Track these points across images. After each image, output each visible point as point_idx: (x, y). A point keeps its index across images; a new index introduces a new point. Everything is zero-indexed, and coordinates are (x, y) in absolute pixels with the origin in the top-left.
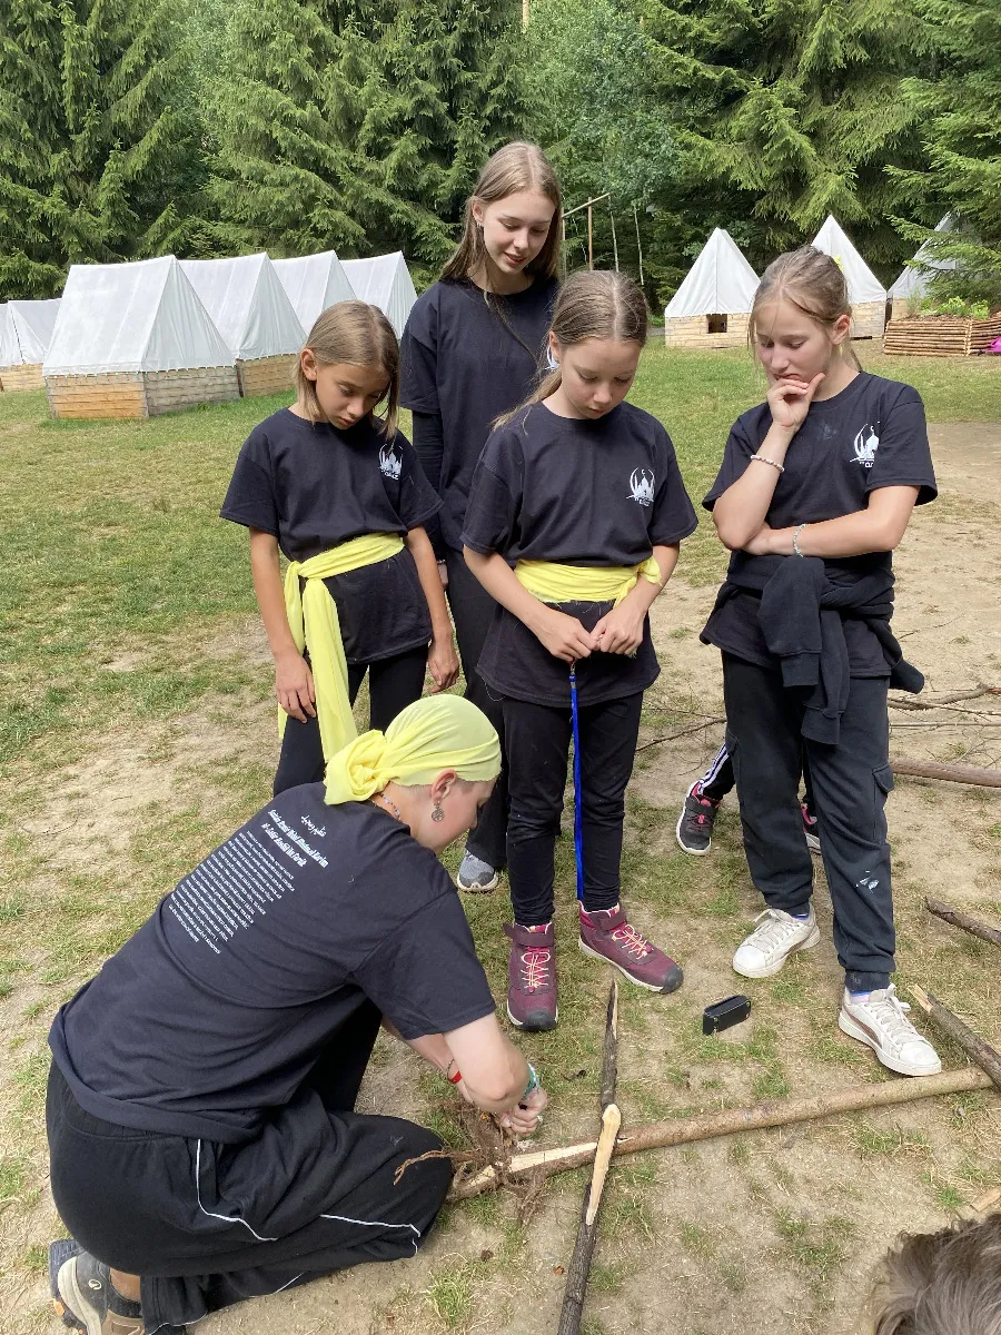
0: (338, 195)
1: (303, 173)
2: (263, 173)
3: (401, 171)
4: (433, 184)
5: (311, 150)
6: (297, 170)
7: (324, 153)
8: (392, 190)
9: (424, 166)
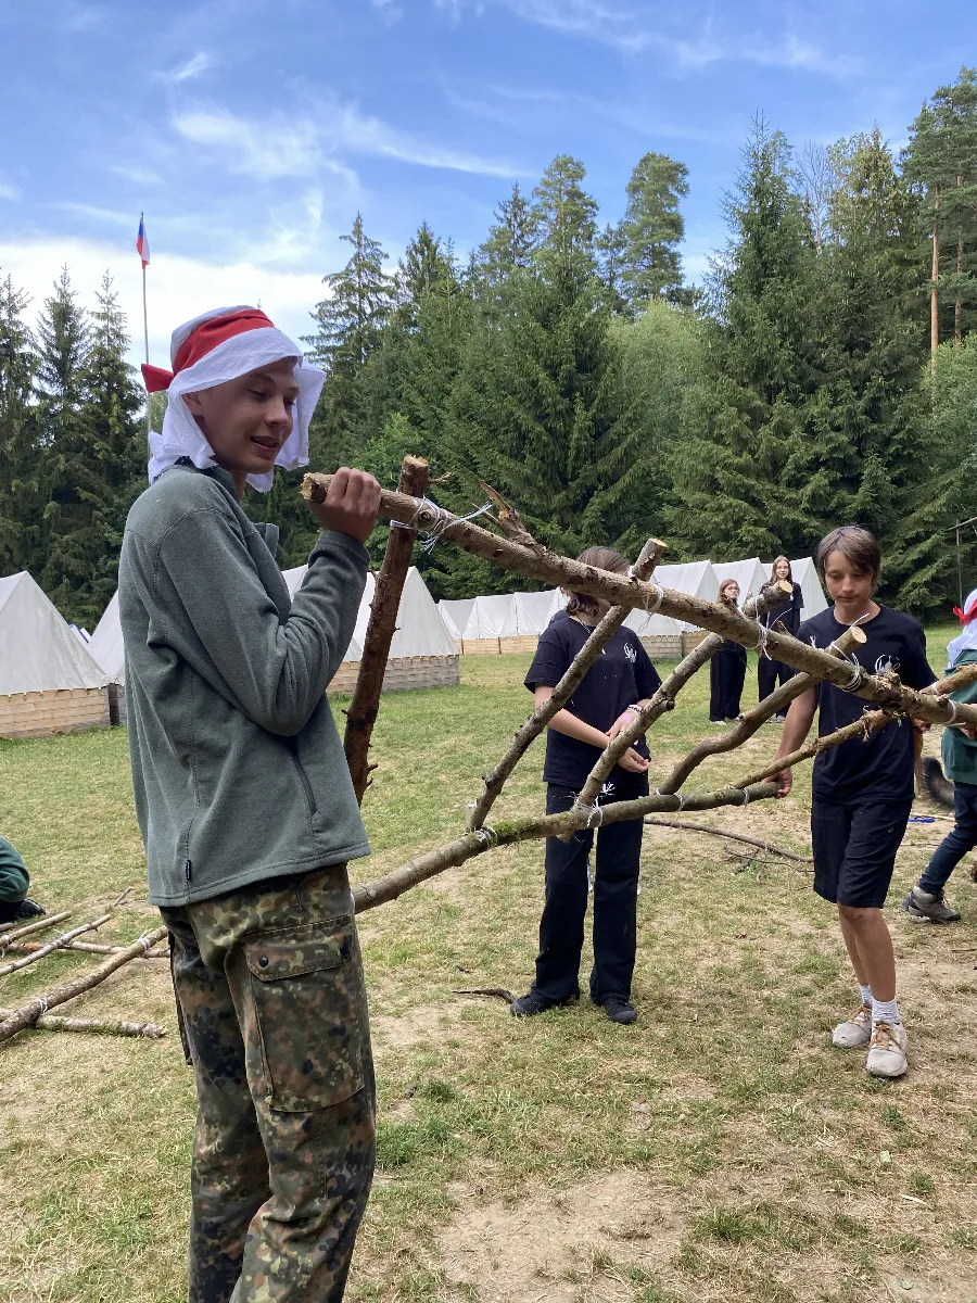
0: (762, 516)
1: (735, 502)
2: (704, 503)
3: (814, 498)
4: (841, 505)
5: (743, 485)
6: (732, 500)
7: (753, 486)
8: (807, 512)
9: (834, 493)
